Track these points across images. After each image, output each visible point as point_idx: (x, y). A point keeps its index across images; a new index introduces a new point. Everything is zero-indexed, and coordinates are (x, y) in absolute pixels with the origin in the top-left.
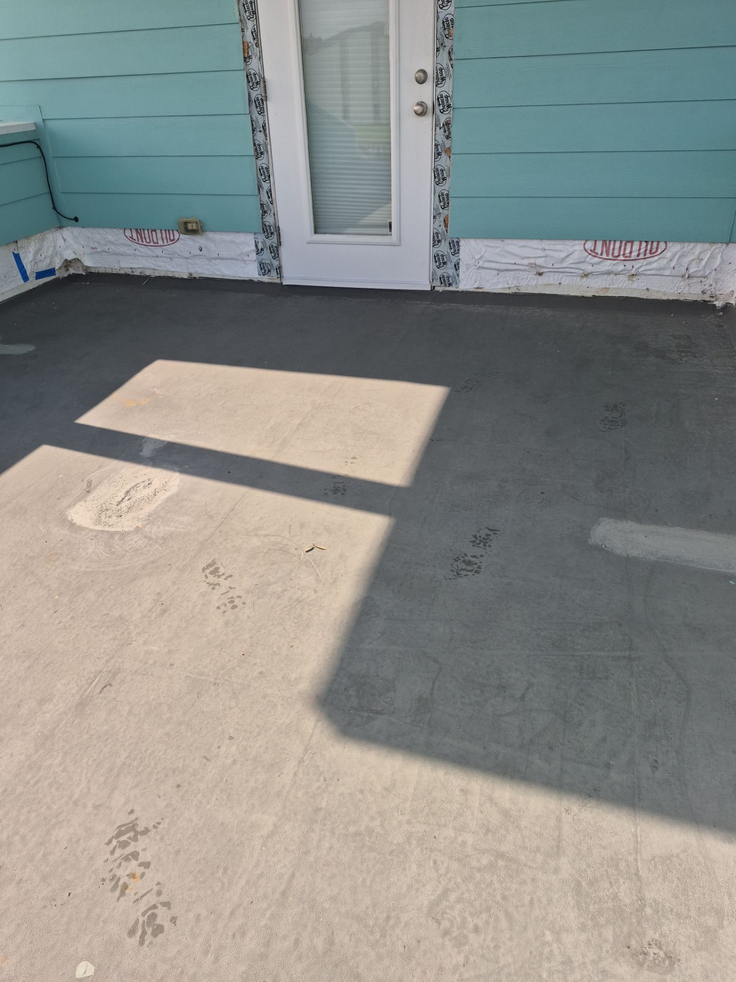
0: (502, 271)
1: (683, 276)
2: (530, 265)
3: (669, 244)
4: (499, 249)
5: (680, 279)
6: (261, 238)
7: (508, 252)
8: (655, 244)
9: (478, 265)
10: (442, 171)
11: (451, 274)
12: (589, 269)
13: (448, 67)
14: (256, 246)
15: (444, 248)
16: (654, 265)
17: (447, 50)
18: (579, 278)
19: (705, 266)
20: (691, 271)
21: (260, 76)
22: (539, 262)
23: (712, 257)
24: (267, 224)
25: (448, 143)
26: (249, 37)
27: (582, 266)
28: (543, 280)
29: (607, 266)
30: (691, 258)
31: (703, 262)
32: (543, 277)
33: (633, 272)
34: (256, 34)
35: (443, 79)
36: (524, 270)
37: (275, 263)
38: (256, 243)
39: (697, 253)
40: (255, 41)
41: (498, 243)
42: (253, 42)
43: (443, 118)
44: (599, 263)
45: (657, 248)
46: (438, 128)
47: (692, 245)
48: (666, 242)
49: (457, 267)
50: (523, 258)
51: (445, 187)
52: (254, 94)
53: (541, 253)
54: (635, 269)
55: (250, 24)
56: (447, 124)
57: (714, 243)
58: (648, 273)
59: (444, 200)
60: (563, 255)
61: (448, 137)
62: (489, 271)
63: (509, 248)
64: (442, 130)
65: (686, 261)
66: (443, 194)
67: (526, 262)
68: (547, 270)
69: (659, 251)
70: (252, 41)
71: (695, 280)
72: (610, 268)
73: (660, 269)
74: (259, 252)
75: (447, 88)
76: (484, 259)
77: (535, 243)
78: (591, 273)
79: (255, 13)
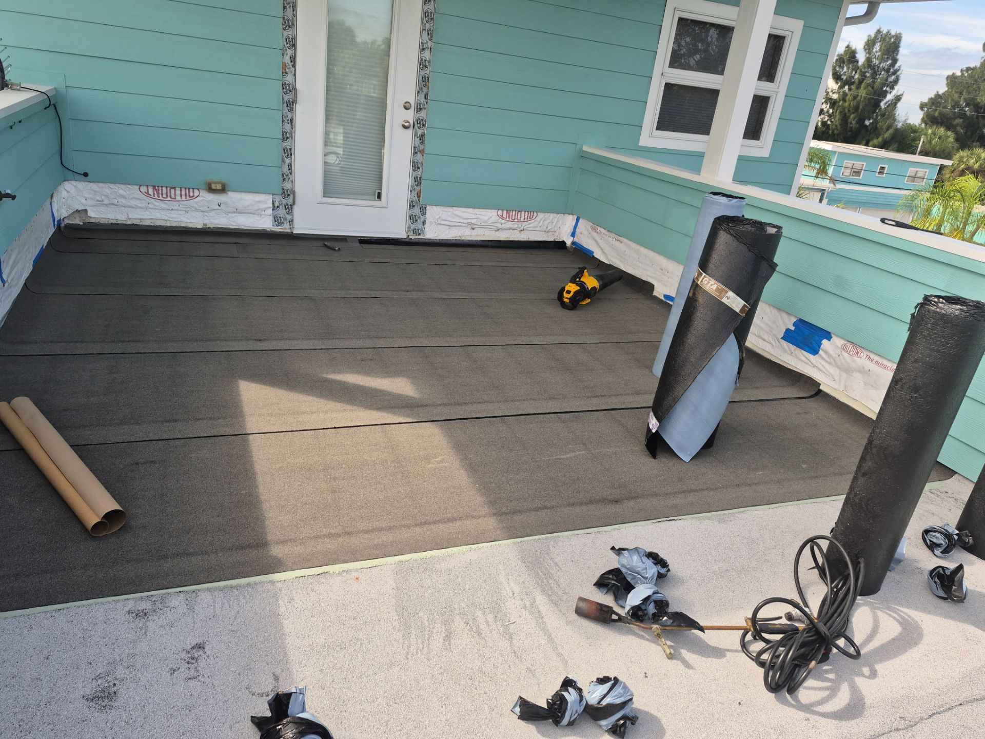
0: (452, 226)
1: (545, 231)
2: (469, 224)
3: (539, 214)
4: (450, 213)
5: (543, 233)
6: (278, 199)
7: (456, 215)
8: (532, 213)
9: (438, 222)
10: (417, 163)
11: (420, 228)
12: (500, 226)
13: (424, 103)
14: (273, 204)
15: (416, 211)
16: (532, 225)
17: (424, 93)
18: (494, 231)
19: (555, 226)
20: (549, 228)
21: (293, 86)
22: (473, 221)
23: (558, 221)
24: (285, 188)
25: (422, 147)
26: (287, 59)
27: (496, 225)
28: (475, 232)
29: (509, 225)
30: (548, 222)
31: (554, 224)
32: (475, 230)
33: (522, 229)
34: (293, 59)
35: (421, 109)
36: (464, 226)
37: (289, 217)
38: (273, 201)
39: (551, 219)
40: (292, 63)
41: (450, 209)
42: (291, 64)
43: (420, 132)
44: (505, 223)
45: (533, 215)
46: (416, 137)
47: (549, 214)
48: (537, 212)
49: (424, 223)
50: (464, 219)
51: (419, 173)
52: (286, 98)
53: (474, 216)
54: (522, 227)
55: (290, 52)
56: (422, 136)
57: (558, 213)
58: (529, 229)
59: (418, 181)
60: (486, 218)
61: (422, 143)
62: (444, 226)
63: (456, 212)
64: (419, 139)
65: (546, 222)
66: (417, 177)
67: (466, 221)
68: (477, 226)
69: (534, 218)
70: (289, 62)
71: (550, 233)
72: (511, 226)
73: (535, 227)
74: (274, 208)
75: (423, 114)
76: (441, 219)
77: (470, 210)
78: (501, 229)
79: (294, 45)
